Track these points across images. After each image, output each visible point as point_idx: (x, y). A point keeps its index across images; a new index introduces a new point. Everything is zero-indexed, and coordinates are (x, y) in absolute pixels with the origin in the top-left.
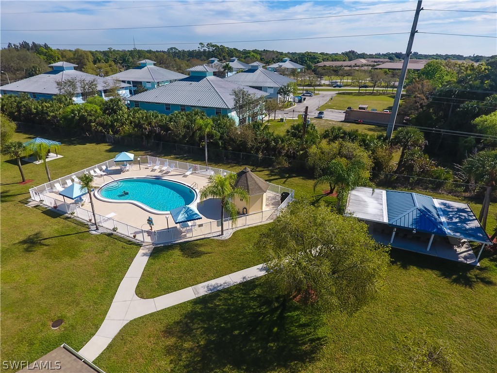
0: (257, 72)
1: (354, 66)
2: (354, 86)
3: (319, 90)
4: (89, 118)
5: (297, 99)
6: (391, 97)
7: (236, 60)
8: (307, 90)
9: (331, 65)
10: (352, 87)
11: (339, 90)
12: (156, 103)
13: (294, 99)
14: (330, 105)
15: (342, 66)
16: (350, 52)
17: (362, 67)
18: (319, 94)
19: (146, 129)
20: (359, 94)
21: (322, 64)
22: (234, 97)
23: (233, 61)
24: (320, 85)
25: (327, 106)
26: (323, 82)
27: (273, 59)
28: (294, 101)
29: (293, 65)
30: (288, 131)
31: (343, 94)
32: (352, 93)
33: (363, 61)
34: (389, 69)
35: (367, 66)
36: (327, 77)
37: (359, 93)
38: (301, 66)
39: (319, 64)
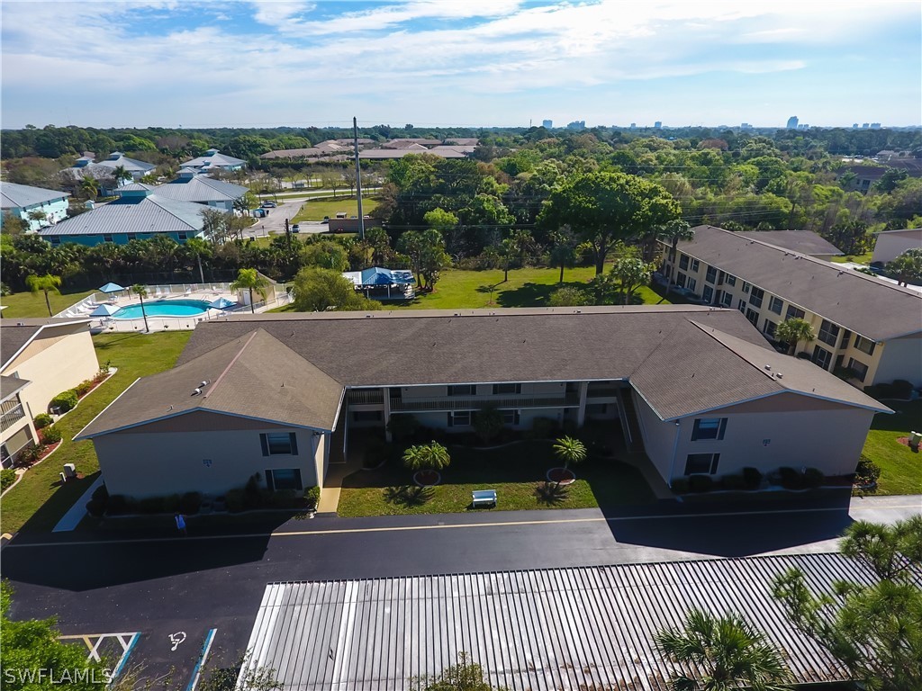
0: (194, 182)
1: (322, 156)
2: (328, 189)
3: (282, 198)
4: (14, 261)
5: (258, 214)
6: (373, 199)
7: (121, 157)
8: (265, 200)
9: (287, 155)
10: (324, 189)
11: (308, 196)
12: (72, 235)
13: (254, 213)
14: (304, 216)
15: (303, 157)
16: (309, 129)
17: (334, 155)
18: (283, 203)
19: (108, 262)
20: (336, 199)
21: (271, 155)
22: (203, 217)
23: (116, 159)
24: (280, 191)
25: (299, 218)
26: (284, 185)
27: (183, 148)
28: (255, 216)
29: (224, 158)
30: (271, 245)
31: (316, 200)
32: (326, 198)
33: (333, 145)
34: (371, 159)
35: (341, 153)
36: (287, 178)
37: (335, 197)
38: (240, 161)
39: (267, 155)
